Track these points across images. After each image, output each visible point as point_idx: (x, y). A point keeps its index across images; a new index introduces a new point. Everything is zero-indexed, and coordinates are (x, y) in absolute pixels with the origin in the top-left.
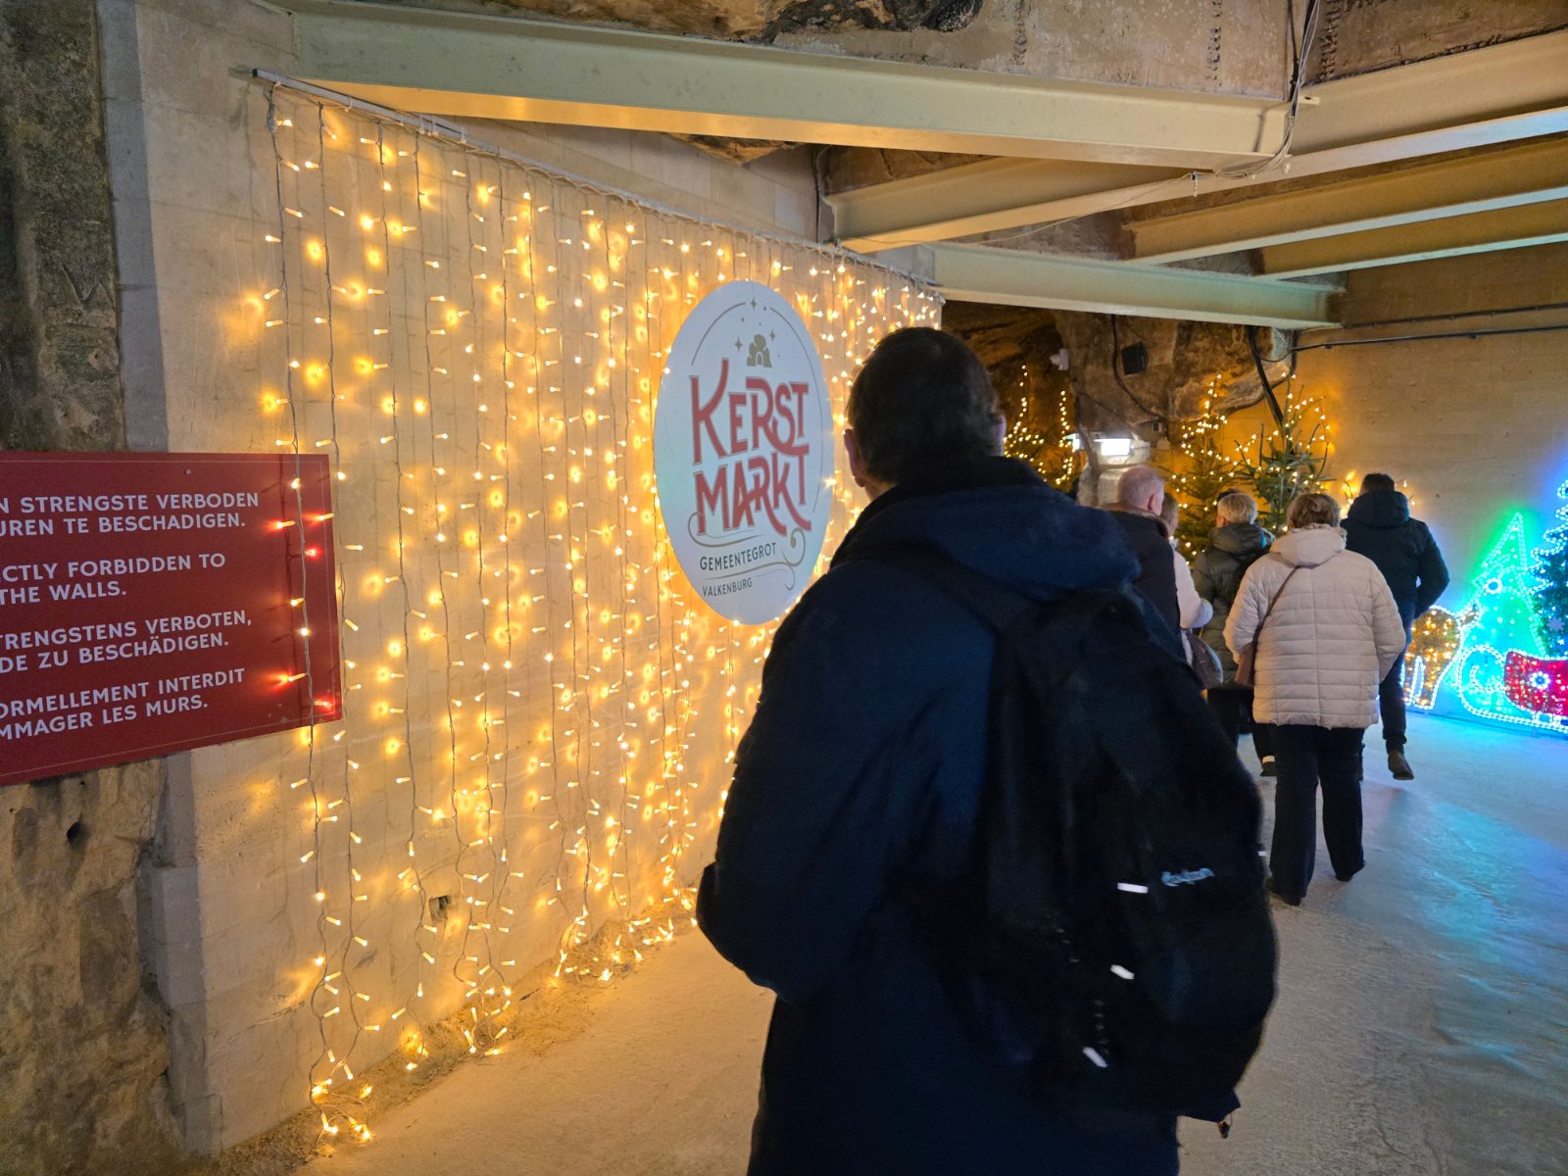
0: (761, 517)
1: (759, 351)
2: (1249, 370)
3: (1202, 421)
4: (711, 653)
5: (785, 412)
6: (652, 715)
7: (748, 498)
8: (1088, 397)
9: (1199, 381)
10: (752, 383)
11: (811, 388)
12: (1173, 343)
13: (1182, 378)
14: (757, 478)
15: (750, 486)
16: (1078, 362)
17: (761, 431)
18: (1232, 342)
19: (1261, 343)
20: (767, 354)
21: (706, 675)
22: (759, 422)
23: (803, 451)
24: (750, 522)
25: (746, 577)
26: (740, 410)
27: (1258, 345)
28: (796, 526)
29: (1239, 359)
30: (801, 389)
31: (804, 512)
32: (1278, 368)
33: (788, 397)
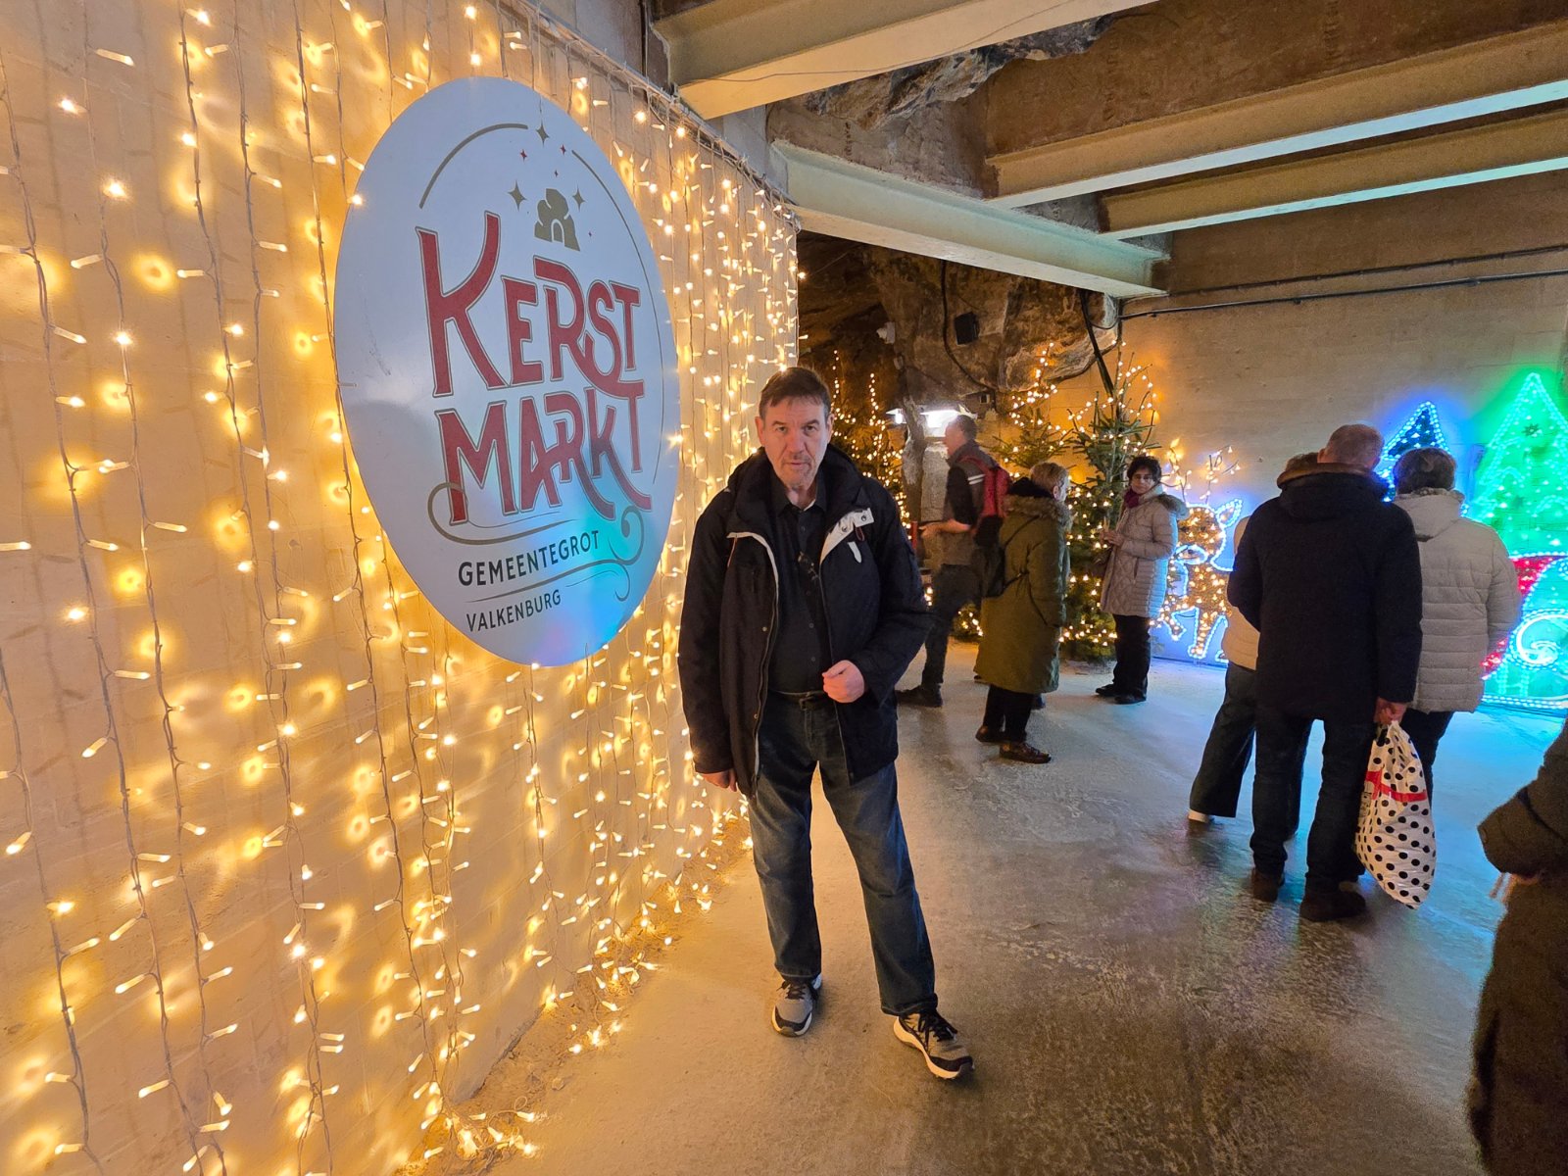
0: (570, 491)
1: (554, 215)
2: (1079, 338)
3: (1033, 390)
4: (496, 716)
5: (604, 326)
6: (379, 854)
7: (547, 458)
8: (916, 369)
9: (1030, 350)
10: (545, 268)
11: (643, 297)
12: (1005, 312)
13: (1012, 348)
14: (561, 427)
15: (550, 439)
16: (905, 335)
17: (565, 351)
18: (1063, 310)
19: (1093, 310)
20: (569, 225)
21: (488, 756)
22: (561, 336)
23: (634, 391)
24: (554, 499)
25: (549, 588)
26: (525, 310)
27: (1090, 313)
28: (629, 503)
29: (1070, 328)
30: (629, 296)
31: (639, 482)
32: (1107, 337)
33: (609, 305)
